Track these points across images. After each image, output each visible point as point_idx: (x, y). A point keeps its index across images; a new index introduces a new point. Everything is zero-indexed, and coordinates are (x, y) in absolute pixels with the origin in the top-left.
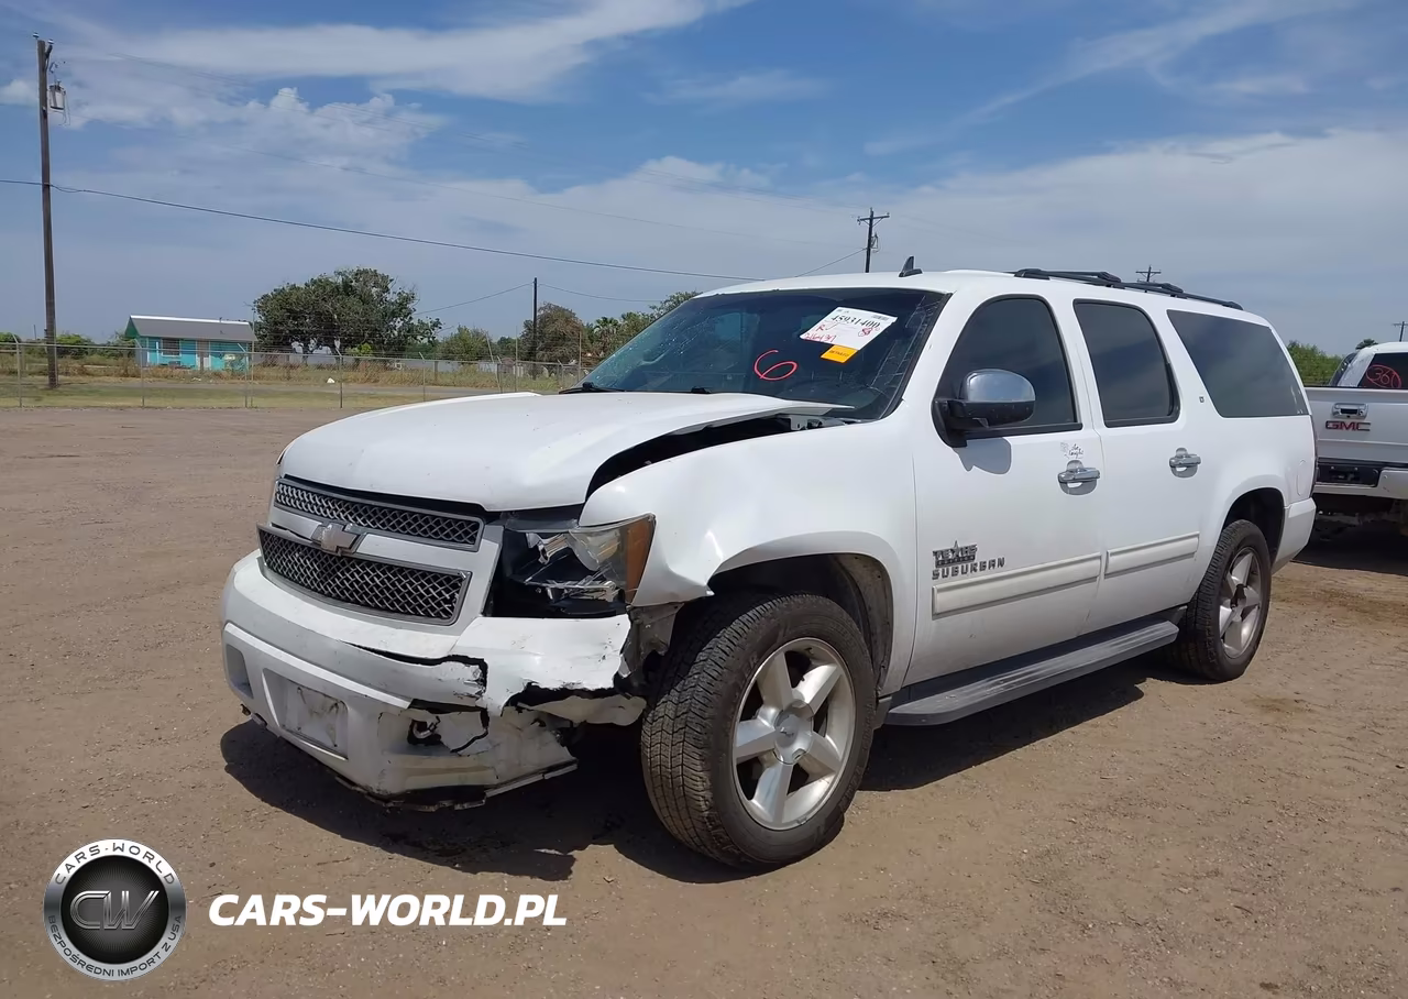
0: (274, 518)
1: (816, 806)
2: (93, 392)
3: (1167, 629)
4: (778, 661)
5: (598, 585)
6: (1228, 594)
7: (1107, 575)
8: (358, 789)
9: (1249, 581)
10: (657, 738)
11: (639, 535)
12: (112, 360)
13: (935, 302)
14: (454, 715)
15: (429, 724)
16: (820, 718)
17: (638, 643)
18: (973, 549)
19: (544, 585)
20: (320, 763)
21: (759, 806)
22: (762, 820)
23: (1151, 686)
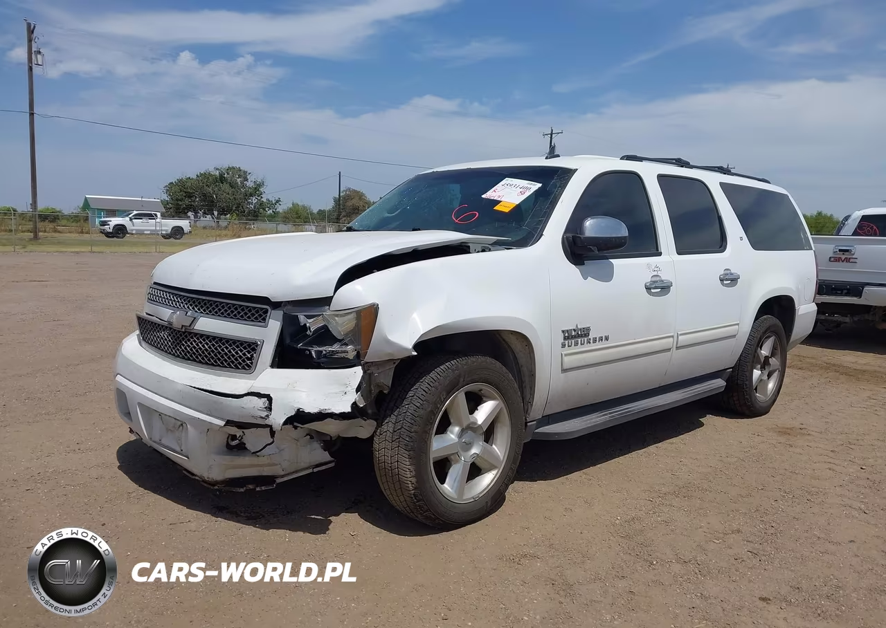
0: (147, 309)
1: (486, 489)
2: (59, 243)
3: (719, 383)
4: (460, 398)
5: (344, 348)
6: (759, 362)
7: (678, 348)
8: (197, 478)
9: (773, 354)
10: (382, 445)
11: (368, 315)
12: (74, 224)
13: (566, 174)
14: (253, 430)
15: (238, 436)
16: (489, 434)
17: (370, 386)
18: (588, 329)
19: (310, 348)
20: (173, 461)
21: (449, 488)
22: (448, 496)
23: (710, 420)
